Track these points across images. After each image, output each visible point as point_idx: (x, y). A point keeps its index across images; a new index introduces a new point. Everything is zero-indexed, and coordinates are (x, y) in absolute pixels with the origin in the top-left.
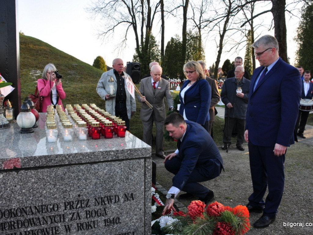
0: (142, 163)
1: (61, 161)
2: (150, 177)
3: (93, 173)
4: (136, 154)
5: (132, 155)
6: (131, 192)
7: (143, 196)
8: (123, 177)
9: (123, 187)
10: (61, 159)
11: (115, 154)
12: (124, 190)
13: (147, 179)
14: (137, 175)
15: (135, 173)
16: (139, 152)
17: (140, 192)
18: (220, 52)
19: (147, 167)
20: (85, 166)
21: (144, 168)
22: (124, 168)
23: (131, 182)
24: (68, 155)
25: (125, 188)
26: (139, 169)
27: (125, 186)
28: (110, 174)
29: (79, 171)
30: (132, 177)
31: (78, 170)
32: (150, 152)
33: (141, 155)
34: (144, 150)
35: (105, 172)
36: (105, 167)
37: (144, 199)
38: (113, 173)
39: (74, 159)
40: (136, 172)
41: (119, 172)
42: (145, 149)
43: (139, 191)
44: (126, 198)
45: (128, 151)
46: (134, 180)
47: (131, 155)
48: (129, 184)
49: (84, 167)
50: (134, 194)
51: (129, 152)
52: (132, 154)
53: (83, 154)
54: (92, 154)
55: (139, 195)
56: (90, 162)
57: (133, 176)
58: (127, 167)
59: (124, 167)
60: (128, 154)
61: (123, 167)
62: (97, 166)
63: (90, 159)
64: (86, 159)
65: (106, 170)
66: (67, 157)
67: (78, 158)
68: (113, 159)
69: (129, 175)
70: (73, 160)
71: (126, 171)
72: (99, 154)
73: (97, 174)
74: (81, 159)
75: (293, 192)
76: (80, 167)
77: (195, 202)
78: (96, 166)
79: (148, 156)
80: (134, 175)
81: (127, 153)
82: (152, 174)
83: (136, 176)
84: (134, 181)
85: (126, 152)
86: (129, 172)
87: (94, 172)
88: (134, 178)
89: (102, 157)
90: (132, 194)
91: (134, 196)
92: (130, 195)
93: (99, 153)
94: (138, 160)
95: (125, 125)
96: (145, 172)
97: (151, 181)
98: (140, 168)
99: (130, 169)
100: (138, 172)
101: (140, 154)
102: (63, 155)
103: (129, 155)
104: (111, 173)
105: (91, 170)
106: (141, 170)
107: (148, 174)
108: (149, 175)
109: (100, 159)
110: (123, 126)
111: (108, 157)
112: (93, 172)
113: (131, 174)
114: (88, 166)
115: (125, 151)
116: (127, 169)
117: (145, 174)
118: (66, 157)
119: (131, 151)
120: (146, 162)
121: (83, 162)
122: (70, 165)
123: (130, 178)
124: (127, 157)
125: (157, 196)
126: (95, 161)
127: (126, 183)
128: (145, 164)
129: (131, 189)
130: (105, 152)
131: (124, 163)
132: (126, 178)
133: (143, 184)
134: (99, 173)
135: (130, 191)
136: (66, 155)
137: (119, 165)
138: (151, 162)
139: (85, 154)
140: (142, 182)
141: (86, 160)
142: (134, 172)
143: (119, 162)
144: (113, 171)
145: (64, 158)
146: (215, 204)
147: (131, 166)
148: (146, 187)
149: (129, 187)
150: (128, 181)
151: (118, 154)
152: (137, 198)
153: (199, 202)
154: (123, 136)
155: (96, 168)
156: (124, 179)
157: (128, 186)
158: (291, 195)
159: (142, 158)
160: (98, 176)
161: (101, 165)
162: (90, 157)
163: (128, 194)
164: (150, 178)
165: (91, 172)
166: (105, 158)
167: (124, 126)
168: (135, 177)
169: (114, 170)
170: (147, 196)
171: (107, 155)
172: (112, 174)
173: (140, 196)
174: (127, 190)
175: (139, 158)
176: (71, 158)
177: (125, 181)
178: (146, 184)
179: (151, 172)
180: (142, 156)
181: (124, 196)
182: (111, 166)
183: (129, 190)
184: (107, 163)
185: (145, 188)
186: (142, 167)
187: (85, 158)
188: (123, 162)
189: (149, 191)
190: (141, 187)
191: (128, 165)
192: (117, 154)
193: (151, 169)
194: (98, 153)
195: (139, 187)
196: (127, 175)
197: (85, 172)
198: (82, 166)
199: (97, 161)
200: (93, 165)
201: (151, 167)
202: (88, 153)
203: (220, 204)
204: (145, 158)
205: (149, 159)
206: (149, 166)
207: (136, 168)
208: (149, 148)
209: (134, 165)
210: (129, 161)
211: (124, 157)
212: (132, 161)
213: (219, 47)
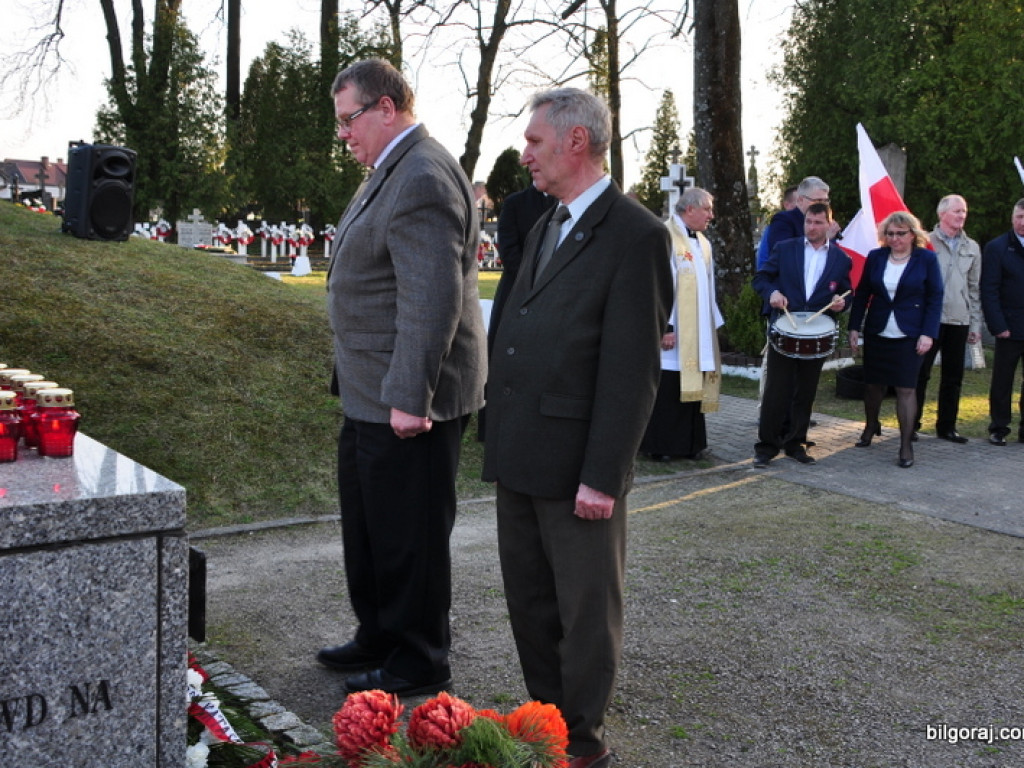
0: (146, 554)
2: (179, 612)
4: (122, 519)
5: (105, 523)
6: (99, 675)
7: (150, 689)
8: (64, 616)
9: (67, 659)
11: (32, 522)
12: (71, 668)
13: (167, 621)
14: (127, 606)
15: (117, 594)
16: (136, 509)
17: (137, 674)
18: (479, 117)
19: (168, 571)
21: (156, 574)
22: (72, 576)
23: (100, 634)
25: (74, 660)
26: (135, 578)
27: (73, 652)
28: (7, 606)
30: (104, 614)
32: (179, 510)
33: (144, 524)
34: (154, 500)
37: (155, 701)
38: (23, 600)
40: (123, 590)
41: (48, 594)
42: (158, 496)
43: (133, 672)
44: (77, 701)
45: (86, 508)
46: (112, 625)
47: (101, 524)
48: (93, 642)
50: (112, 684)
51: (92, 511)
52: (106, 521)
55: (133, 684)
57: (109, 609)
58: (82, 571)
59: (69, 572)
60: (87, 519)
61: (65, 572)
68: (23, 541)
69: (93, 604)
71: (80, 588)
75: (748, 667)
77: (364, 697)
79: (172, 525)
80: (112, 606)
81: (83, 516)
82: (187, 597)
83: (123, 610)
84: (115, 629)
85: (81, 512)
86: (90, 593)
88: (112, 616)
90: (104, 686)
91: (111, 692)
92: (94, 690)
94: (130, 543)
95: (71, 404)
96: (160, 592)
97: (186, 627)
98: (140, 575)
99: (96, 582)
100: (129, 592)
101: (140, 519)
103: (93, 522)
104: (11, 599)
106: (144, 585)
107: (171, 598)
108: (178, 602)
110: (65, 409)
113: (101, 600)
115: (76, 508)
116: (83, 580)
117: (160, 600)
119: (102, 508)
120: (164, 550)
123: (94, 618)
124: (85, 534)
125: (213, 703)
127: (80, 640)
128: (160, 556)
129: (100, 662)
131: (69, 557)
132: (81, 617)
133: (154, 639)
135: (96, 673)
137: (50, 567)
138: (186, 548)
140: (148, 630)
142: (111, 591)
143: (47, 555)
144: (22, 591)
146: (438, 703)
147: (101, 568)
148: (164, 652)
149: (90, 654)
150: (85, 632)
151: (43, 522)
152: (125, 699)
153: (378, 695)
154: (65, 452)
156: (72, 625)
157: (87, 651)
158: (743, 677)
159: (148, 534)
163: (87, 685)
164: (181, 616)
167: (71, 409)
168: (116, 612)
169: (26, 586)
170: (170, 690)
172: (15, 604)
173: (140, 691)
174: (82, 671)
175: (136, 536)
177: (74, 632)
178: (164, 639)
179: (185, 591)
180: (146, 528)
181: (68, 697)
182: (13, 573)
183: (89, 669)
185: (160, 657)
186: (147, 571)
188: (65, 553)
189: (176, 667)
190: (144, 653)
191: (89, 565)
192: (38, 520)
193: (183, 578)
195: (133, 651)
196: (82, 607)
201: (183, 571)
203: (459, 701)
204: (161, 535)
205: (176, 539)
206: (177, 566)
207: (124, 574)
208: (178, 496)
209: (113, 564)
210: (91, 547)
211: (73, 533)
212: (104, 547)
213: (473, 95)
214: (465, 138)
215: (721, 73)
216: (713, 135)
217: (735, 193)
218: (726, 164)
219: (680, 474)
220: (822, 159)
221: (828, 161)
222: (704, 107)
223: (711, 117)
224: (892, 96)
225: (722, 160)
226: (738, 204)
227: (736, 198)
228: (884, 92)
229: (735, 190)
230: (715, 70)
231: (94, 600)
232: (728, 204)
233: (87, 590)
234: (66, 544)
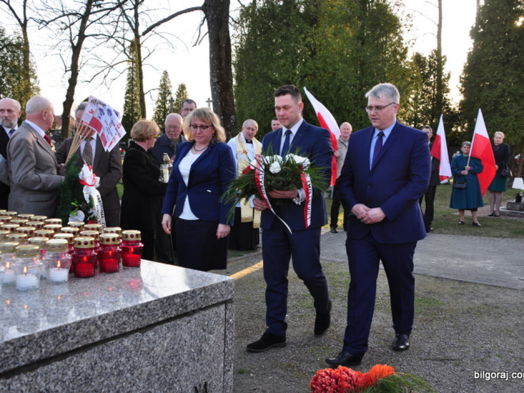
0: (221, 313)
1: (87, 336)
2: (231, 342)
3: (145, 352)
4: (213, 297)
5: (207, 299)
7: (221, 384)
8: (193, 350)
9: (193, 373)
10: (87, 330)
11: (182, 302)
12: (195, 377)
13: (227, 347)
14: (214, 341)
15: (211, 336)
16: (218, 290)
17: (217, 377)
18: (73, 82)
19: (228, 321)
20: (131, 337)
21: (224, 323)
22: (196, 329)
23: (205, 358)
24: (101, 319)
25: (196, 373)
26: (217, 327)
27: (196, 369)
28: (173, 348)
29: (120, 354)
30: (206, 347)
31: (120, 351)
32: (232, 289)
33: (220, 298)
34: (224, 285)
35: (165, 345)
36: (166, 334)
37: (222, 390)
38: (179, 344)
39: (112, 327)
40: (213, 334)
41: (187, 340)
42: (226, 283)
43: (216, 375)
45: (201, 292)
46: (209, 352)
48: (202, 362)
49: (130, 341)
50: (208, 383)
51: (203, 293)
53: (129, 310)
54: (144, 308)
55: (216, 382)
56: (140, 327)
57: (208, 344)
58: (200, 326)
60: (201, 298)
61: (194, 327)
62: (153, 333)
63: (140, 319)
64: (134, 320)
65: (168, 340)
66: (99, 323)
67: (119, 322)
68: (179, 312)
69: (203, 342)
70: (110, 329)
71: (199, 334)
72: (156, 305)
73: (153, 352)
74: (124, 323)
76: (123, 343)
78: (150, 334)
79: (230, 297)
80: (209, 342)
81: (200, 296)
83: (213, 343)
84: (210, 354)
85: (199, 294)
86: (202, 337)
87: (147, 349)
88: (209, 348)
89: (161, 311)
90: (206, 385)
91: (208, 388)
92: (202, 387)
93: (156, 302)
94: (216, 308)
96: (225, 333)
97: (233, 350)
98: (219, 324)
99: (204, 330)
100: (215, 334)
101: (219, 296)
102: (92, 320)
103: (203, 299)
104: (175, 344)
105: (142, 346)
106: (220, 329)
107: (229, 335)
109: (157, 317)
111: (170, 309)
112: (145, 349)
113: (205, 340)
114: (137, 338)
115: (198, 292)
116: (199, 330)
117: (225, 337)
118: (96, 324)
119: (206, 291)
120: (227, 311)
121: (128, 330)
122: (104, 341)
123: (203, 350)
124: (200, 306)
126: (149, 323)
127: (198, 362)
128: (226, 314)
129: (205, 372)
130: (165, 300)
132: (198, 350)
133: (223, 357)
134: (155, 349)
135: (203, 379)
136: (97, 319)
137: (189, 325)
139: (133, 310)
140: (221, 353)
141: (134, 323)
142: (209, 335)
143: (187, 319)
144: (179, 339)
145: (92, 328)
147: (206, 323)
148: (225, 364)
150: (200, 357)
151: (186, 302)
152: (213, 390)
155: (151, 339)
156: (195, 354)
157: (200, 368)
159: (221, 303)
160: (153, 357)
161: (160, 331)
162: (141, 316)
163: (200, 385)
164: (231, 344)
165: (142, 351)
166: (166, 313)
168: (211, 346)
169: (180, 336)
171: (169, 306)
172: (176, 347)
173: (218, 385)
174: (198, 378)
175: (218, 305)
176: (106, 325)
177: (196, 358)
178: (226, 356)
179: (234, 331)
180: (221, 300)
182: (176, 330)
183: (201, 377)
184: (169, 323)
185: (224, 366)
186: (221, 322)
187: (132, 320)
188: (194, 317)
190: (219, 365)
191: (202, 322)
192: (184, 300)
193: (233, 324)
194: (154, 303)
195: (216, 365)
196: (199, 345)
197: (131, 352)
198: (126, 340)
199: (153, 322)
200: (146, 333)
202: (138, 307)
204: (225, 302)
205: (230, 304)
206: (231, 318)
207: (214, 325)
208: (231, 281)
209: (210, 320)
210: (203, 312)
211: (196, 306)
212: (207, 312)
213: (69, 70)
214: (65, 93)
215: (223, 64)
216: (220, 94)
217: (232, 121)
218: (227, 107)
219: (245, 255)
220: (263, 105)
221: (266, 106)
222: (216, 80)
223: (219, 84)
224: (293, 78)
225: (225, 105)
226: (233, 126)
227: (232, 123)
228: (289, 77)
229: (232, 119)
230: (220, 63)
231: (203, 340)
232: (229, 126)
233: (201, 335)
234: (194, 312)
